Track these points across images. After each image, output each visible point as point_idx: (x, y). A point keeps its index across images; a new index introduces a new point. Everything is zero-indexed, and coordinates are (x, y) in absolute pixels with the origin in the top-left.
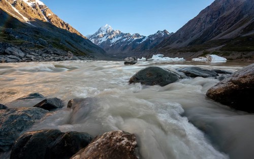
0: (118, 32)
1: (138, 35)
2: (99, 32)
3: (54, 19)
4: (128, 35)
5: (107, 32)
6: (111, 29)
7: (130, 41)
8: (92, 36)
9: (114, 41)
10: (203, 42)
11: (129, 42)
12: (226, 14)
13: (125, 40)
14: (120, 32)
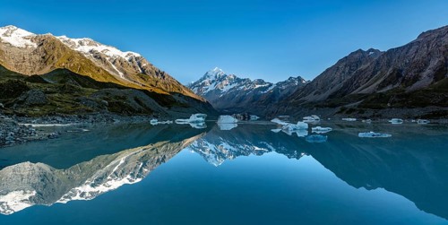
0: (232, 77)
1: (261, 82)
2: (204, 78)
3: (149, 69)
4: (247, 81)
5: (216, 77)
6: (222, 72)
7: (251, 90)
8: (195, 83)
9: (226, 89)
10: (343, 95)
11: (247, 91)
12: (363, 67)
13: (242, 88)
14: (235, 77)
